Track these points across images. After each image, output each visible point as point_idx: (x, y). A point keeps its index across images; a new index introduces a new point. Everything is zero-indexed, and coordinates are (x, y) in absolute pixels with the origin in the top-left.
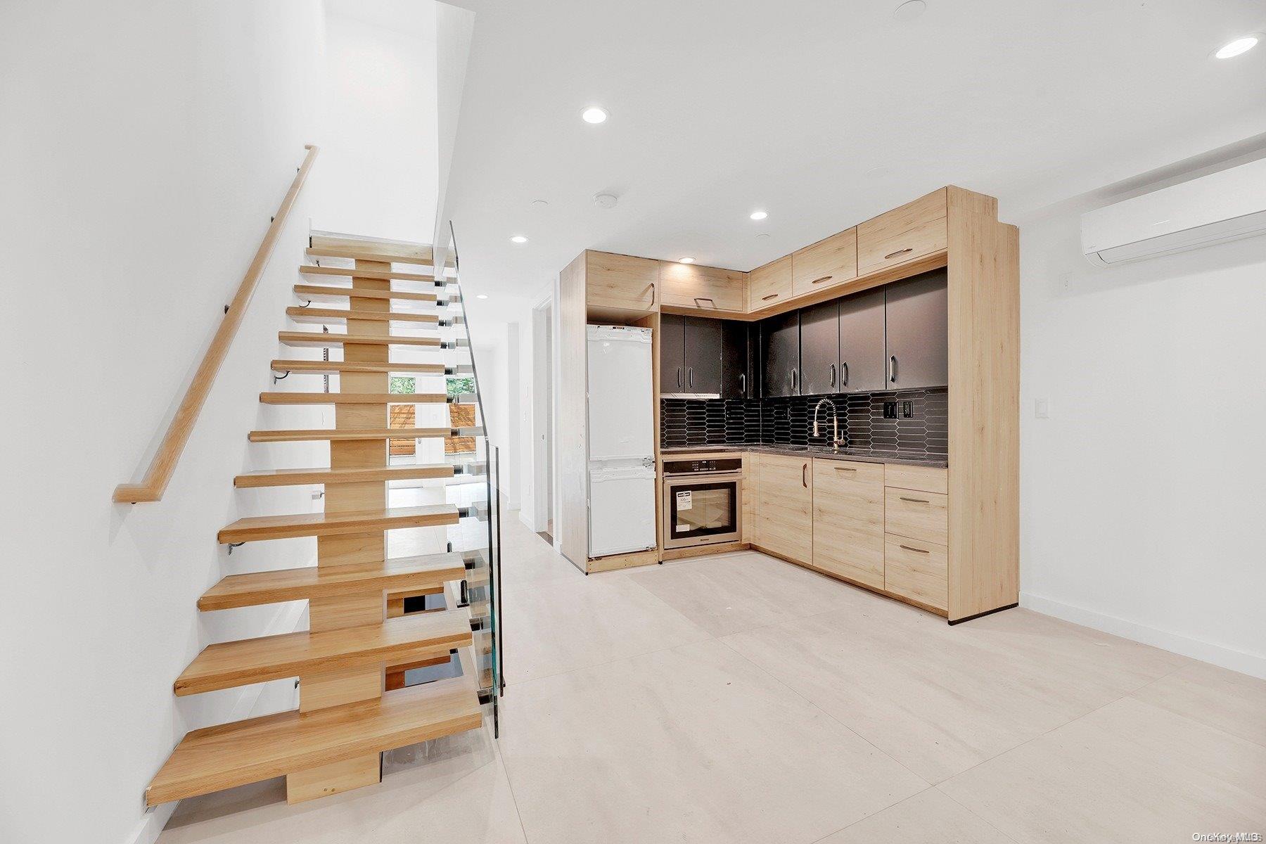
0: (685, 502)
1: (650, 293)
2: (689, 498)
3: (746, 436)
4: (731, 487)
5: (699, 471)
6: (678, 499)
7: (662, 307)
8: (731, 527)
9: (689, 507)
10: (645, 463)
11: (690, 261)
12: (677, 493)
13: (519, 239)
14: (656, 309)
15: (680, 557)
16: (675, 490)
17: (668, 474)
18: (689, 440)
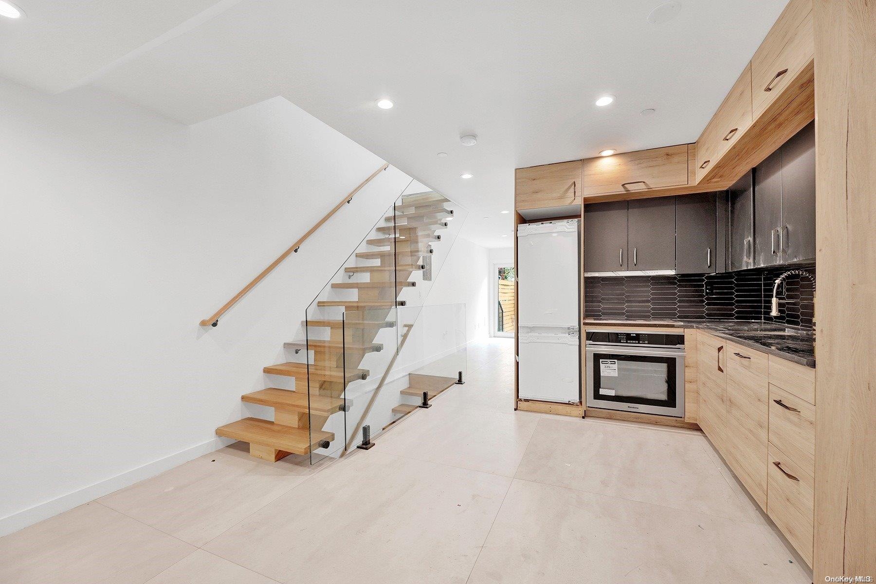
0: (609, 370)
1: (572, 190)
2: (615, 366)
3: (736, 312)
4: (671, 363)
5: (627, 343)
6: (602, 366)
7: (585, 199)
8: (671, 401)
9: (615, 374)
10: (569, 331)
11: (610, 152)
12: (601, 360)
13: (467, 176)
14: (579, 203)
15: (610, 418)
16: (597, 357)
17: (591, 342)
18: (652, 314)
